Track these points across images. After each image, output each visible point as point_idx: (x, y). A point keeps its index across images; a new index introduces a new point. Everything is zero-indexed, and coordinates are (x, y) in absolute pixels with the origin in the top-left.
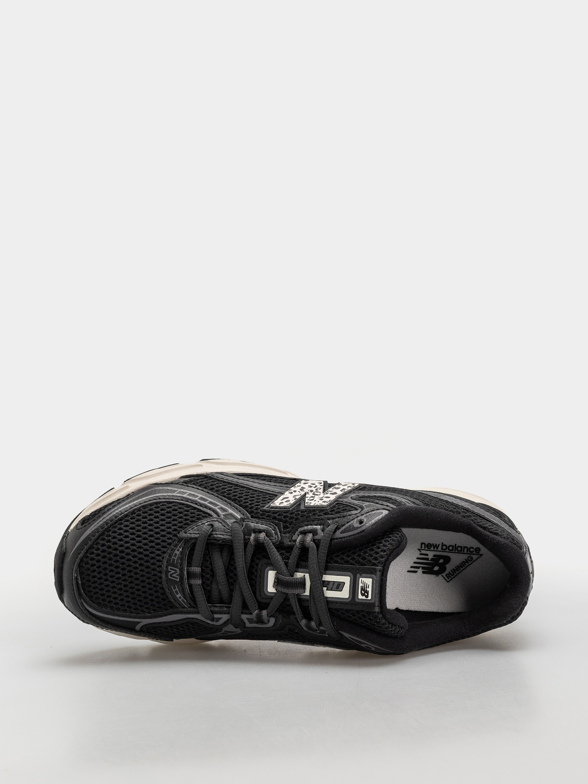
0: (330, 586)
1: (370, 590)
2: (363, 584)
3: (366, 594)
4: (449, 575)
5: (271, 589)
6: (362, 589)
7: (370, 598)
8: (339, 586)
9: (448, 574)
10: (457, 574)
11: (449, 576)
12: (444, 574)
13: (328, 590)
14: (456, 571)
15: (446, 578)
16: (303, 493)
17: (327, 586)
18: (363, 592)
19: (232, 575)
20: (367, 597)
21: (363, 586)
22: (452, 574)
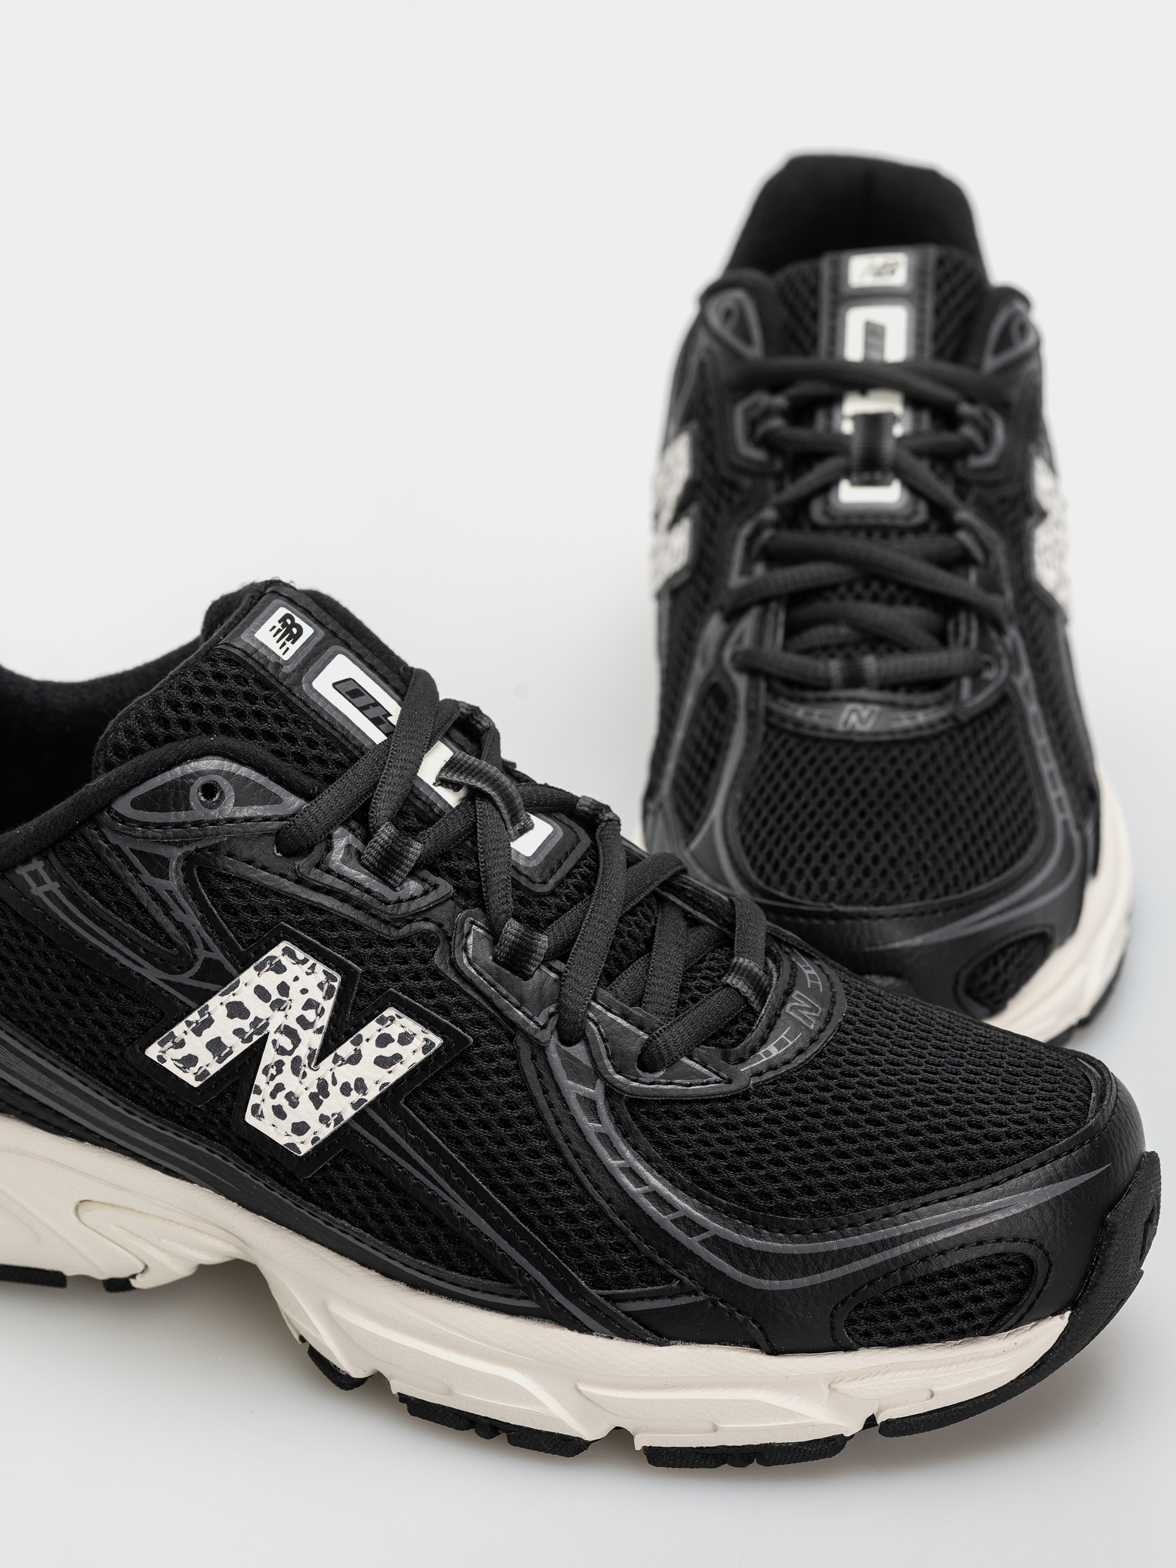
0: (374, 713)
1: (273, 622)
2: (284, 643)
3: (289, 622)
5: (541, 828)
6: (294, 638)
13: (386, 710)
17: (384, 720)
18: (295, 631)
20: (289, 617)
21: (287, 641)
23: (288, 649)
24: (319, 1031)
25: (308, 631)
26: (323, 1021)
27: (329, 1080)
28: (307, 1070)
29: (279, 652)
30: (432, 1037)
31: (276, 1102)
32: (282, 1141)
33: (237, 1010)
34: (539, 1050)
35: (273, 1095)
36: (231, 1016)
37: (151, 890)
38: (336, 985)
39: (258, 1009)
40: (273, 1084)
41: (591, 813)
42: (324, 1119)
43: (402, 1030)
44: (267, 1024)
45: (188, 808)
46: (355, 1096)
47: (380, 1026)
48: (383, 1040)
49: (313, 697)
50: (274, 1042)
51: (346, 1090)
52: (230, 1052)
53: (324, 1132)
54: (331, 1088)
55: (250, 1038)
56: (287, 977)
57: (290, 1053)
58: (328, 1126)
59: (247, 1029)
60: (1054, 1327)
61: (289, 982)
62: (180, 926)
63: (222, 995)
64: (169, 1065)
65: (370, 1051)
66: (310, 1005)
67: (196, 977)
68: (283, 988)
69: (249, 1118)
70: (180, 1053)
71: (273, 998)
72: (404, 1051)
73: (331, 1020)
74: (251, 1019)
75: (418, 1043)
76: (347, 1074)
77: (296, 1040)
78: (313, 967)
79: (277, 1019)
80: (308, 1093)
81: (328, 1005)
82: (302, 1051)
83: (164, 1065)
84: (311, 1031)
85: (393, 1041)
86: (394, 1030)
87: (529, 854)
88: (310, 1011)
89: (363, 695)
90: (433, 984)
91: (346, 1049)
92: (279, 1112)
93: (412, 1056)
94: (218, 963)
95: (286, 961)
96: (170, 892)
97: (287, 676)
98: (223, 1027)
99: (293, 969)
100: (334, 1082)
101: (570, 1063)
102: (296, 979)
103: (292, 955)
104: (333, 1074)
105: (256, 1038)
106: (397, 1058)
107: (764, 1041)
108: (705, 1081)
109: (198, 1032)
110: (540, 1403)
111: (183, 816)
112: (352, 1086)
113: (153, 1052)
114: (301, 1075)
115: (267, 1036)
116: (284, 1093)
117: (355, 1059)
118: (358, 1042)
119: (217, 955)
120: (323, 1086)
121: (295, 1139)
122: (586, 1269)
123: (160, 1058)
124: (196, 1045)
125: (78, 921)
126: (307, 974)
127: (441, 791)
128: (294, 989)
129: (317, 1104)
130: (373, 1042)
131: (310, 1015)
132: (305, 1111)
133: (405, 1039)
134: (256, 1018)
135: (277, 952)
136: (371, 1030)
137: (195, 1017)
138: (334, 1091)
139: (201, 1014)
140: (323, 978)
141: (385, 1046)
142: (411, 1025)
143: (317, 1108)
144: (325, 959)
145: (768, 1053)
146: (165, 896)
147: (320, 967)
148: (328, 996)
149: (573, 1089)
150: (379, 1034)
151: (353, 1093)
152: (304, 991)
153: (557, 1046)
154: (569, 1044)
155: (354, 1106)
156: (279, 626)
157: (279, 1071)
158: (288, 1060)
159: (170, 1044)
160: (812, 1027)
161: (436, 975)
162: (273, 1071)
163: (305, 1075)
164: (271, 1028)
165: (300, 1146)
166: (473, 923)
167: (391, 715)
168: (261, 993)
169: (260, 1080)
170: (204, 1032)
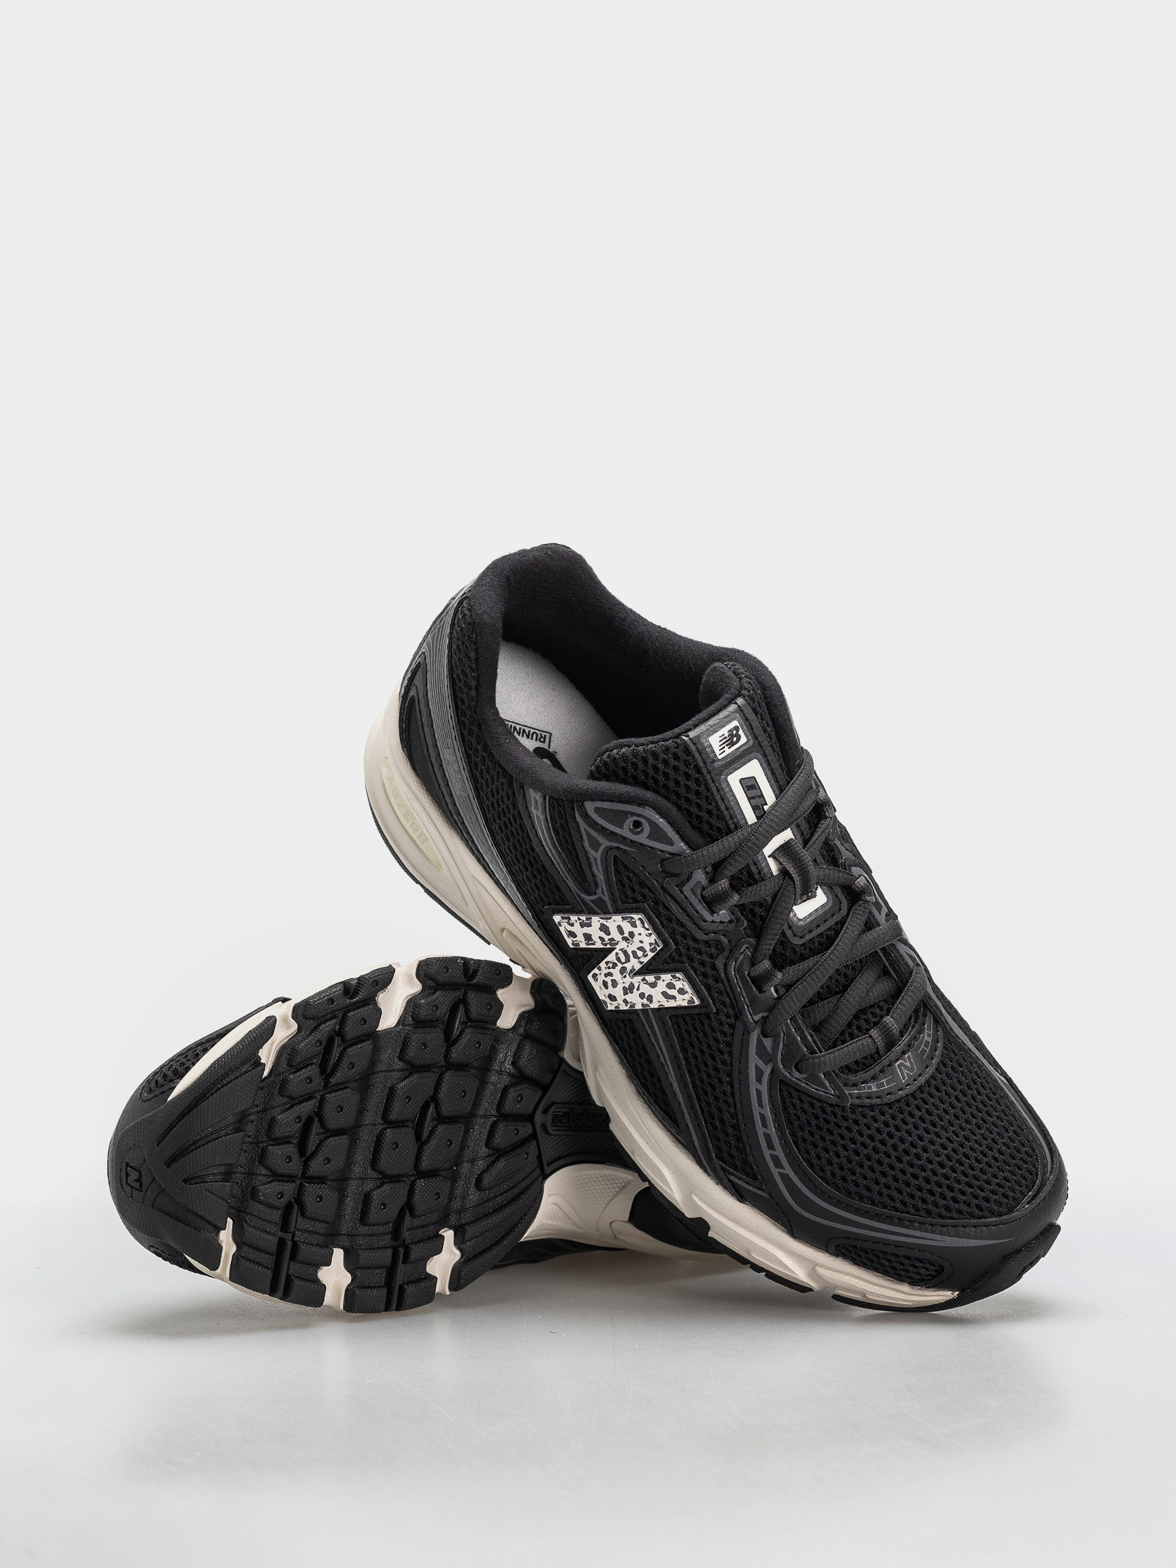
0: (757, 801)
1: (725, 731)
2: (724, 747)
3: (735, 732)
4: (540, 739)
5: (821, 898)
6: (732, 744)
7: (735, 723)
8: (750, 785)
9: (541, 741)
10: (529, 729)
11: (542, 737)
12: (545, 746)
13: (765, 801)
14: (527, 732)
15: (547, 739)
16: (637, 979)
17: (761, 807)
18: (735, 739)
19: (842, 979)
20: (736, 728)
21: (727, 745)
22: (535, 735)
23: (724, 751)
24: (641, 963)
25: (743, 740)
26: (645, 960)
27: (636, 987)
28: (627, 975)
29: (717, 752)
30: (695, 999)
31: (606, 979)
32: (602, 997)
33: (604, 929)
34: (747, 1032)
35: (606, 975)
36: (601, 929)
37: (586, 852)
38: (658, 949)
39: (615, 935)
40: (608, 971)
41: (858, 891)
42: (625, 1001)
43: (682, 987)
44: (617, 944)
45: (622, 828)
46: (645, 1001)
47: (672, 978)
48: (670, 986)
49: (724, 786)
50: (617, 954)
51: (642, 996)
52: (594, 944)
53: (623, 1007)
54: (635, 990)
55: (606, 945)
56: (636, 931)
57: (623, 963)
58: (626, 1006)
59: (606, 940)
60: (947, 1295)
61: (636, 933)
62: (594, 876)
63: (601, 918)
64: (562, 929)
65: (662, 986)
66: (641, 949)
67: (592, 901)
68: (632, 934)
69: (590, 977)
70: (569, 928)
71: (625, 935)
72: (679, 997)
73: (649, 961)
74: (610, 937)
75: (687, 997)
76: (646, 989)
77: (628, 960)
78: (651, 934)
79: (623, 945)
80: (624, 985)
81: (651, 955)
82: (629, 966)
83: (560, 927)
84: (637, 960)
85: (675, 989)
86: (679, 985)
87: (801, 917)
88: (640, 951)
89: (756, 789)
90: (710, 972)
91: (650, 978)
92: (605, 984)
93: (682, 1001)
94: (605, 902)
95: (638, 923)
96: (595, 859)
97: (715, 769)
98: (595, 931)
99: (639, 929)
100: (638, 989)
101: (760, 1045)
102: (640, 934)
103: (643, 923)
104: (639, 985)
105: (608, 946)
106: (674, 998)
107: (874, 1078)
108: (825, 1091)
109: (582, 925)
110: (670, 1189)
111: (617, 830)
112: (646, 996)
113: (557, 918)
114: (624, 975)
115: (614, 949)
116: (612, 978)
117: (653, 985)
118: (658, 978)
119: (606, 898)
120: (632, 986)
121: (608, 1000)
122: (719, 1150)
123: (559, 923)
124: (577, 929)
125: (546, 840)
126: (646, 935)
127: (771, 861)
128: (637, 938)
129: (625, 993)
130: (666, 983)
131: (640, 954)
132: (618, 992)
133: (682, 991)
134: (612, 938)
135: (636, 917)
136: (667, 977)
137: (583, 918)
138: (636, 993)
139: (587, 919)
140: (653, 942)
141: (671, 989)
142: (687, 987)
143: (624, 995)
144: (659, 934)
145: (870, 1088)
146: (593, 861)
147: (654, 937)
148: (652, 950)
149: (754, 1060)
150: (670, 981)
151: (645, 999)
152: (641, 942)
153: (758, 1034)
154: (766, 1036)
155: (643, 1005)
156: (727, 735)
157: (614, 967)
158: (620, 966)
159: (567, 921)
160: (903, 1081)
161: (714, 967)
162: (610, 965)
163: (625, 977)
164: (618, 947)
165: (609, 1005)
166: (748, 948)
167: (767, 804)
168: (620, 929)
169: (603, 964)
170: (585, 928)
